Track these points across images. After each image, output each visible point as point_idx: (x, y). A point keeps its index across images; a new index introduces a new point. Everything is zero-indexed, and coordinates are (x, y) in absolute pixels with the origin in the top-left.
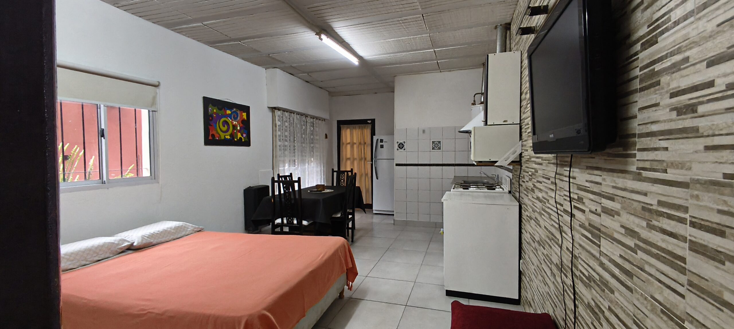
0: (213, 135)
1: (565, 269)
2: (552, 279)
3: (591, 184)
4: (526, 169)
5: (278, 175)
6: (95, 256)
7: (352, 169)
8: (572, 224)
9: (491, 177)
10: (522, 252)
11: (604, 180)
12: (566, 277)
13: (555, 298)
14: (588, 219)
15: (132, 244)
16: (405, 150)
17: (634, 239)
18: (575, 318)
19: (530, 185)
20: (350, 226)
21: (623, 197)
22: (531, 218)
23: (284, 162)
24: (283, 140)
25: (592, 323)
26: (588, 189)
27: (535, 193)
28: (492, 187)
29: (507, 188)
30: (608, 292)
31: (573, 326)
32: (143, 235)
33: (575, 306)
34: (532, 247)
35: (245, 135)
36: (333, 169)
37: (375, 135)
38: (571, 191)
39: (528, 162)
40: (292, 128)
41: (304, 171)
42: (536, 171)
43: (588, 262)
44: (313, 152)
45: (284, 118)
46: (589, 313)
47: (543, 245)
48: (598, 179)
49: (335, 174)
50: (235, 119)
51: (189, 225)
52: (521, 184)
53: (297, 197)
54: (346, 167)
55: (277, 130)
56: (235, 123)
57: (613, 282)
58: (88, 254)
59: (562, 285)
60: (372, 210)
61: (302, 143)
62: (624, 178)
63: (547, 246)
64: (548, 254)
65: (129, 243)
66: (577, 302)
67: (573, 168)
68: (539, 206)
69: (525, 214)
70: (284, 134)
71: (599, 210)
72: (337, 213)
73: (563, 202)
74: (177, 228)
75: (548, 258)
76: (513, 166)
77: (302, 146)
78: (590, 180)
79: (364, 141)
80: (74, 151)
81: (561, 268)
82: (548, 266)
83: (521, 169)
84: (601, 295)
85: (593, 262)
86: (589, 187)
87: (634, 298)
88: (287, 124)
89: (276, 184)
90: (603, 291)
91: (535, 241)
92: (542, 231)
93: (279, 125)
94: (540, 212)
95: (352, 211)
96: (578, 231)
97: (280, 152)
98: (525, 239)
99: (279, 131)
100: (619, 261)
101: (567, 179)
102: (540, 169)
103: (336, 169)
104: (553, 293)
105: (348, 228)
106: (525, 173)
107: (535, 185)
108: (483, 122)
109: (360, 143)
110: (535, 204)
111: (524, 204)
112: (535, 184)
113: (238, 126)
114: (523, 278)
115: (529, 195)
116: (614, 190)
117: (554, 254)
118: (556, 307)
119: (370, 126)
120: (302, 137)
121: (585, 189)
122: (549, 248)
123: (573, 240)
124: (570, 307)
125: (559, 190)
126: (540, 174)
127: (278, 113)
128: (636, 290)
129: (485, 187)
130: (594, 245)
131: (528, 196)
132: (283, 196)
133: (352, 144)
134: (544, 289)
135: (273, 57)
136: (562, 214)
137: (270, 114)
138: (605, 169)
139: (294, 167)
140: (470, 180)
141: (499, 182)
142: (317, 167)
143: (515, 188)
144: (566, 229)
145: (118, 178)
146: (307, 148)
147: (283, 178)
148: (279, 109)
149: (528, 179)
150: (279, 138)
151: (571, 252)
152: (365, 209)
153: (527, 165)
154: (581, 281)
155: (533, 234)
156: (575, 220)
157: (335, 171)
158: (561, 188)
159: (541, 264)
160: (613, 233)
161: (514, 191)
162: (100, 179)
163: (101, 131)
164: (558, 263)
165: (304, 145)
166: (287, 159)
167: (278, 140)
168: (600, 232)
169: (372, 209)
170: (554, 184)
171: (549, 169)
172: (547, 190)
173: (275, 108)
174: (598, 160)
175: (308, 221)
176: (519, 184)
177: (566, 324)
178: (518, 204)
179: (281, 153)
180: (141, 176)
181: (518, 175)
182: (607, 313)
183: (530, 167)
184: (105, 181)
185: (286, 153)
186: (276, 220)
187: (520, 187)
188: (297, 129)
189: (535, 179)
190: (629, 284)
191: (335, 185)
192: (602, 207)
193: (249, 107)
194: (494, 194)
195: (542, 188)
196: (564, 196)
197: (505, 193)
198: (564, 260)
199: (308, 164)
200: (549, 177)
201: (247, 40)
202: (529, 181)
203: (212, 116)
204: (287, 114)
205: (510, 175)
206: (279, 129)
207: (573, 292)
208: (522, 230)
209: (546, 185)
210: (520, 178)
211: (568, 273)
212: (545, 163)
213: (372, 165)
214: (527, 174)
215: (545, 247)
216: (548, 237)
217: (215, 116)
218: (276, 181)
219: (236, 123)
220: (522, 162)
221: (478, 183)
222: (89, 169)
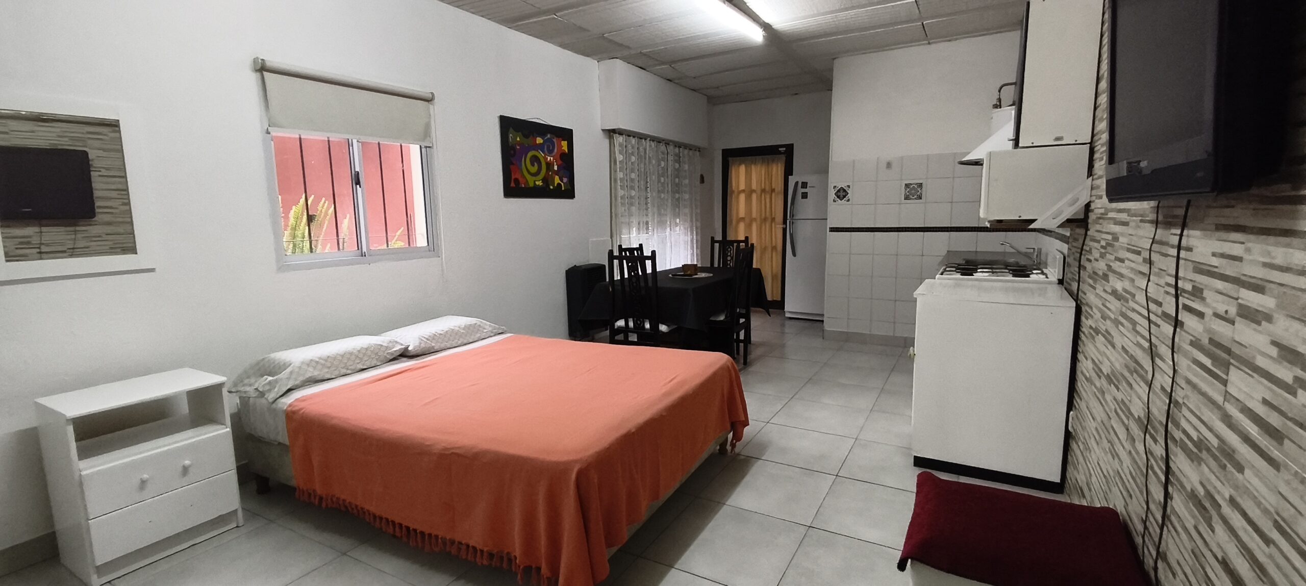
0: (516, 181)
1: (1153, 428)
2: (1128, 446)
3: (1221, 260)
4: (1096, 234)
5: (620, 246)
6: (358, 363)
7: (747, 238)
8: (1177, 340)
9: (1026, 253)
10: (1076, 397)
11: (1248, 250)
12: (1155, 441)
13: (1131, 480)
14: (1208, 331)
15: (406, 349)
16: (848, 200)
17: (1295, 368)
18: (1164, 516)
19: (1101, 266)
20: (742, 337)
21: (1281, 285)
22: (1097, 331)
23: (629, 225)
24: (627, 186)
25: (1196, 528)
26: (1216, 270)
27: (1109, 283)
28: (1022, 271)
29: (1054, 273)
30: (1234, 471)
31: (1158, 531)
32: (420, 336)
33: (1167, 495)
34: (1096, 387)
35: (566, 179)
36: (712, 238)
37: (792, 175)
38: (1181, 274)
39: (1101, 221)
40: (642, 166)
41: (663, 242)
42: (1116, 239)
43: (1198, 414)
44: (679, 208)
45: (629, 147)
46: (1192, 510)
47: (1116, 383)
48: (1236, 250)
49: (717, 245)
50: (550, 152)
51: (485, 324)
52: (1083, 266)
53: (650, 284)
54: (736, 232)
55: (618, 170)
56: (550, 159)
57: (1244, 451)
58: (349, 359)
59: (1145, 456)
60: (781, 311)
61: (659, 191)
62: (1288, 246)
63: (1124, 384)
64: (1125, 399)
65: (403, 347)
66: (1170, 489)
67: (1189, 229)
68: (1116, 307)
69: (1086, 323)
70: (629, 175)
71: (1233, 311)
72: (718, 313)
73: (1164, 299)
74: (468, 328)
75: (1122, 407)
76: (1071, 230)
77: (660, 197)
78: (1221, 251)
79: (771, 187)
80: (321, 206)
81: (1146, 425)
82: (1123, 423)
83: (1086, 234)
84: (1218, 474)
85: (1209, 413)
86: (1216, 267)
87: (1281, 480)
88: (633, 159)
89: (616, 262)
90: (1224, 467)
91: (1100, 374)
92: (1117, 355)
93: (620, 162)
94: (1115, 318)
95: (744, 312)
96: (1186, 354)
97: (623, 209)
98: (1082, 372)
99: (620, 171)
100: (1261, 410)
101: (1174, 252)
102: (1122, 234)
103: (719, 237)
104: (1127, 472)
105: (738, 341)
106: (1092, 244)
107: (1111, 266)
108: (1011, 142)
109: (763, 191)
110: (1108, 305)
111: (1087, 305)
112: (1111, 264)
113: (555, 163)
114: (1074, 445)
115: (1097, 286)
116: (1267, 270)
117: (1136, 400)
118: (1131, 496)
119: (783, 157)
120: (659, 181)
121: (1209, 271)
122: (1128, 389)
123: (1175, 371)
124: (1156, 497)
125: (1155, 275)
126: (1123, 243)
127: (619, 139)
128: (1286, 466)
129: (1007, 271)
130: (1215, 382)
131: (1095, 288)
132: (627, 283)
133: (749, 193)
134: (1109, 464)
135: (611, 38)
136: (1159, 321)
137: (606, 142)
138: (1253, 228)
139: (647, 233)
140: (980, 258)
141: (1040, 263)
142: (686, 234)
143: (1072, 273)
144: (1165, 351)
145: (383, 248)
146: (667, 200)
147: (628, 252)
148: (620, 132)
149: (1097, 255)
150: (622, 184)
151: (1169, 394)
152: (770, 310)
153: (1098, 227)
154: (1181, 448)
155: (1099, 361)
156: (1183, 333)
157: (717, 242)
158: (1161, 270)
159: (1110, 419)
160: (1254, 357)
161: (1070, 279)
162: (358, 249)
163: (355, 175)
164: (1142, 415)
165: (663, 196)
166: (635, 221)
167: (619, 187)
168: (1229, 355)
169: (784, 309)
170: (1147, 263)
171: (1141, 232)
172: (1132, 276)
173: (614, 131)
174: (1240, 214)
175: (668, 326)
176: (1080, 267)
177: (1146, 528)
178: (1074, 304)
179: (625, 210)
180: (415, 246)
181: (1078, 248)
182: (1227, 510)
183: (1104, 230)
184: (365, 253)
185: (633, 208)
186: (616, 322)
187: (1081, 271)
188: (651, 167)
189: (1112, 254)
190: (1275, 453)
191: (716, 265)
192: (1240, 305)
193: (572, 130)
194: (1026, 285)
195: (1124, 271)
196: (1166, 287)
197: (1050, 283)
198: (1154, 410)
199: (671, 230)
200: (1140, 249)
201: (566, 12)
202: (1100, 259)
203: (513, 148)
204: (633, 141)
205: (1065, 248)
206: (620, 168)
207: (1164, 468)
208: (1078, 353)
209: (1133, 265)
210: (1083, 252)
211: (1159, 434)
212: (1134, 221)
213: (785, 230)
214: (1096, 244)
215: (1120, 387)
216: (1127, 366)
217: (518, 147)
218: (616, 258)
219: (552, 158)
220: (1090, 221)
221: (994, 264)
222: (343, 235)
